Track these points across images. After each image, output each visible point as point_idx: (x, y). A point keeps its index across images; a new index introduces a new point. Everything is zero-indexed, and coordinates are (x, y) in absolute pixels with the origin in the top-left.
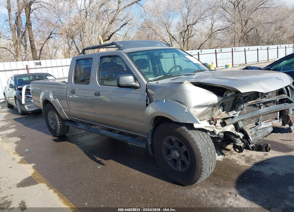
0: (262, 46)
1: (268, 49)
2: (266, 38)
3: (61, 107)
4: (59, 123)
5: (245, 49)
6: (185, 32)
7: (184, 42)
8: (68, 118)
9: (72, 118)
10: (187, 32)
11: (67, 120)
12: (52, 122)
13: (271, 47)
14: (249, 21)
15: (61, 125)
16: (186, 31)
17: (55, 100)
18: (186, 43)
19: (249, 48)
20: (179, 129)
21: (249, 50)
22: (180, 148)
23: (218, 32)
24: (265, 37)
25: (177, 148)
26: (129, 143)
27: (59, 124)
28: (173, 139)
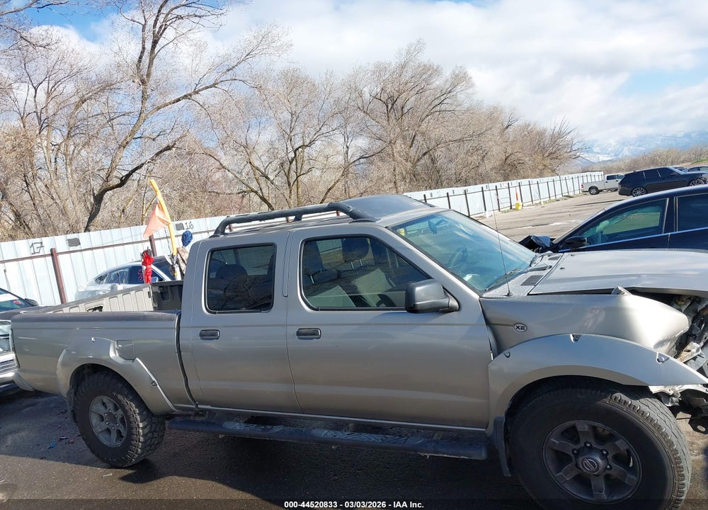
0: (455, 189)
1: (466, 194)
2: (454, 171)
3: (154, 379)
4: (141, 425)
5: (425, 195)
6: (291, 163)
7: (289, 185)
8: (174, 409)
9: (191, 406)
10: (294, 162)
11: (169, 416)
12: (104, 425)
13: (470, 189)
14: (419, 138)
15: (146, 430)
16: (293, 160)
17: (130, 362)
18: (294, 188)
19: (431, 194)
20: (607, 402)
21: (432, 196)
22: (603, 445)
23: (362, 160)
24: (452, 169)
25: (591, 447)
26: (423, 454)
27: (142, 428)
28: (583, 426)
